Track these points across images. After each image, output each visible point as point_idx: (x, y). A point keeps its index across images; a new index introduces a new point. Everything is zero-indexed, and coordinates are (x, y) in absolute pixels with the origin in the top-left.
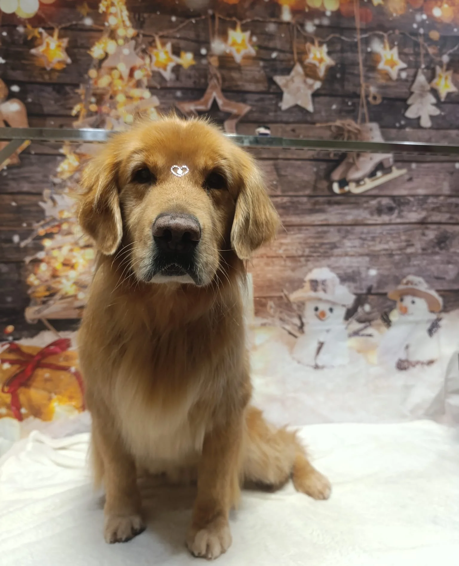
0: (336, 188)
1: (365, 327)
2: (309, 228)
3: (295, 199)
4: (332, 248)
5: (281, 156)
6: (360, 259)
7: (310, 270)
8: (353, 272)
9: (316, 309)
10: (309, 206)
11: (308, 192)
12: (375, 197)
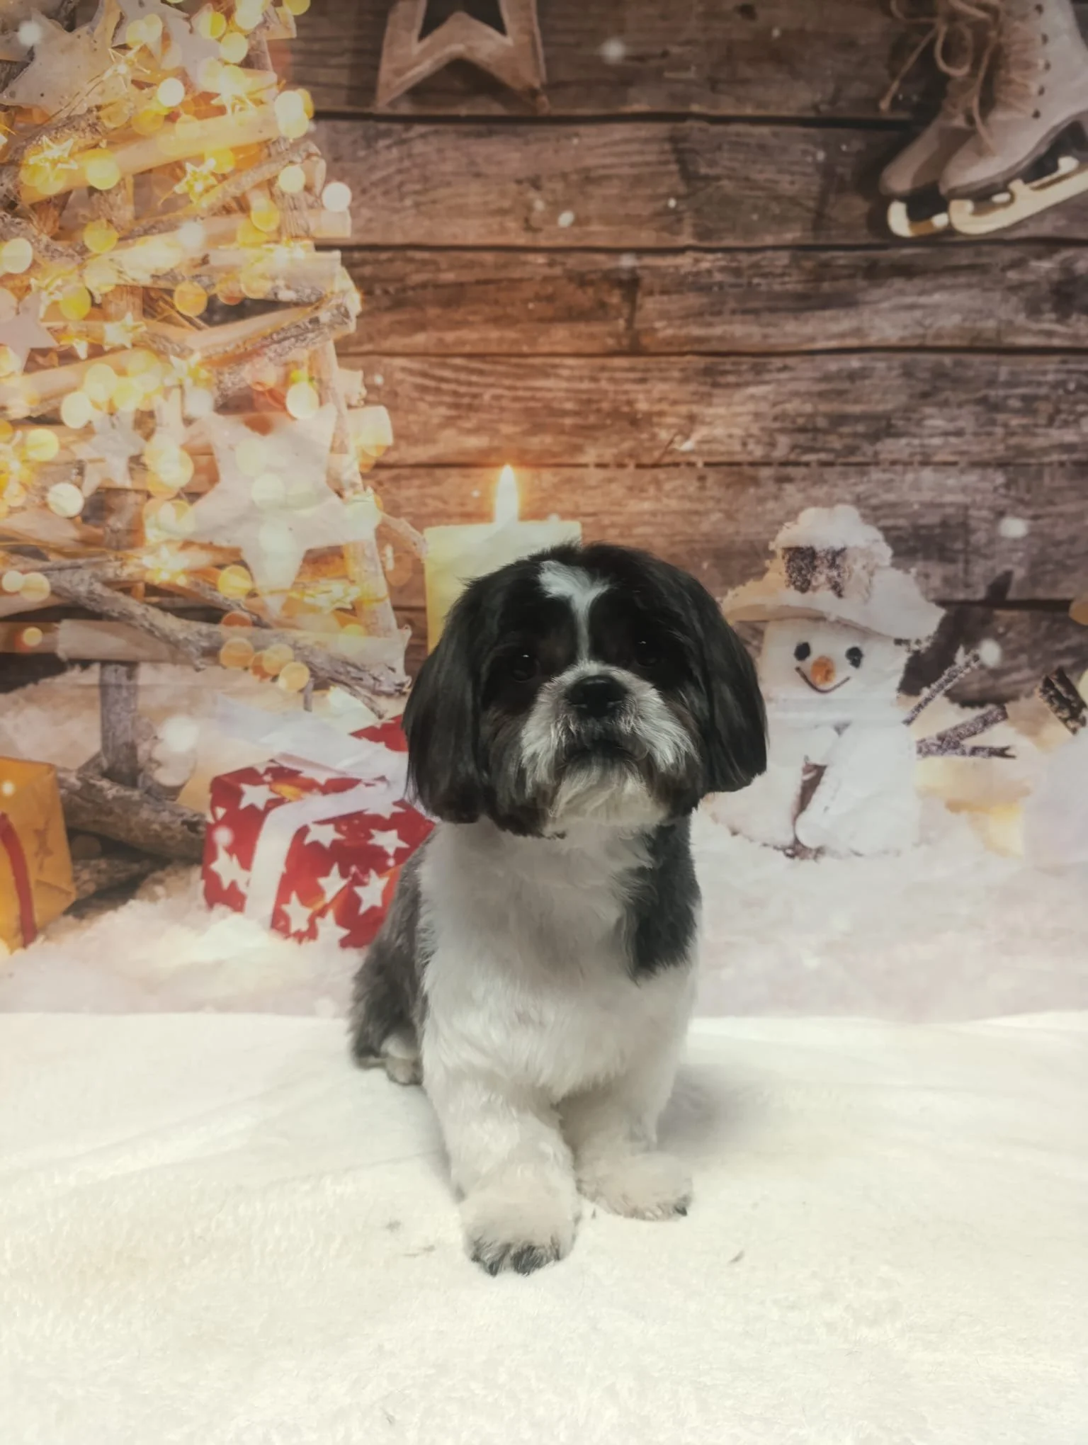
0: (899, 220)
1: (986, 722)
2: (790, 361)
3: (745, 260)
4: (875, 437)
5: (695, 108)
6: (972, 478)
7: (793, 515)
8: (944, 524)
9: (803, 651)
10: (793, 284)
11: (791, 235)
12: (1050, 244)
